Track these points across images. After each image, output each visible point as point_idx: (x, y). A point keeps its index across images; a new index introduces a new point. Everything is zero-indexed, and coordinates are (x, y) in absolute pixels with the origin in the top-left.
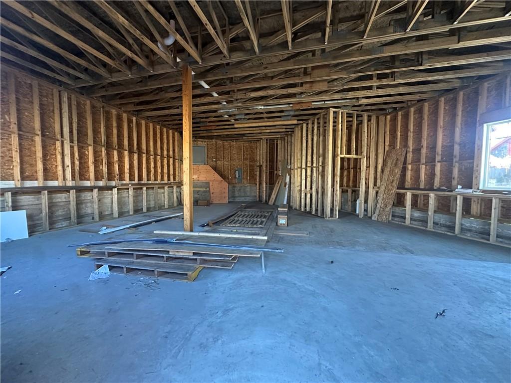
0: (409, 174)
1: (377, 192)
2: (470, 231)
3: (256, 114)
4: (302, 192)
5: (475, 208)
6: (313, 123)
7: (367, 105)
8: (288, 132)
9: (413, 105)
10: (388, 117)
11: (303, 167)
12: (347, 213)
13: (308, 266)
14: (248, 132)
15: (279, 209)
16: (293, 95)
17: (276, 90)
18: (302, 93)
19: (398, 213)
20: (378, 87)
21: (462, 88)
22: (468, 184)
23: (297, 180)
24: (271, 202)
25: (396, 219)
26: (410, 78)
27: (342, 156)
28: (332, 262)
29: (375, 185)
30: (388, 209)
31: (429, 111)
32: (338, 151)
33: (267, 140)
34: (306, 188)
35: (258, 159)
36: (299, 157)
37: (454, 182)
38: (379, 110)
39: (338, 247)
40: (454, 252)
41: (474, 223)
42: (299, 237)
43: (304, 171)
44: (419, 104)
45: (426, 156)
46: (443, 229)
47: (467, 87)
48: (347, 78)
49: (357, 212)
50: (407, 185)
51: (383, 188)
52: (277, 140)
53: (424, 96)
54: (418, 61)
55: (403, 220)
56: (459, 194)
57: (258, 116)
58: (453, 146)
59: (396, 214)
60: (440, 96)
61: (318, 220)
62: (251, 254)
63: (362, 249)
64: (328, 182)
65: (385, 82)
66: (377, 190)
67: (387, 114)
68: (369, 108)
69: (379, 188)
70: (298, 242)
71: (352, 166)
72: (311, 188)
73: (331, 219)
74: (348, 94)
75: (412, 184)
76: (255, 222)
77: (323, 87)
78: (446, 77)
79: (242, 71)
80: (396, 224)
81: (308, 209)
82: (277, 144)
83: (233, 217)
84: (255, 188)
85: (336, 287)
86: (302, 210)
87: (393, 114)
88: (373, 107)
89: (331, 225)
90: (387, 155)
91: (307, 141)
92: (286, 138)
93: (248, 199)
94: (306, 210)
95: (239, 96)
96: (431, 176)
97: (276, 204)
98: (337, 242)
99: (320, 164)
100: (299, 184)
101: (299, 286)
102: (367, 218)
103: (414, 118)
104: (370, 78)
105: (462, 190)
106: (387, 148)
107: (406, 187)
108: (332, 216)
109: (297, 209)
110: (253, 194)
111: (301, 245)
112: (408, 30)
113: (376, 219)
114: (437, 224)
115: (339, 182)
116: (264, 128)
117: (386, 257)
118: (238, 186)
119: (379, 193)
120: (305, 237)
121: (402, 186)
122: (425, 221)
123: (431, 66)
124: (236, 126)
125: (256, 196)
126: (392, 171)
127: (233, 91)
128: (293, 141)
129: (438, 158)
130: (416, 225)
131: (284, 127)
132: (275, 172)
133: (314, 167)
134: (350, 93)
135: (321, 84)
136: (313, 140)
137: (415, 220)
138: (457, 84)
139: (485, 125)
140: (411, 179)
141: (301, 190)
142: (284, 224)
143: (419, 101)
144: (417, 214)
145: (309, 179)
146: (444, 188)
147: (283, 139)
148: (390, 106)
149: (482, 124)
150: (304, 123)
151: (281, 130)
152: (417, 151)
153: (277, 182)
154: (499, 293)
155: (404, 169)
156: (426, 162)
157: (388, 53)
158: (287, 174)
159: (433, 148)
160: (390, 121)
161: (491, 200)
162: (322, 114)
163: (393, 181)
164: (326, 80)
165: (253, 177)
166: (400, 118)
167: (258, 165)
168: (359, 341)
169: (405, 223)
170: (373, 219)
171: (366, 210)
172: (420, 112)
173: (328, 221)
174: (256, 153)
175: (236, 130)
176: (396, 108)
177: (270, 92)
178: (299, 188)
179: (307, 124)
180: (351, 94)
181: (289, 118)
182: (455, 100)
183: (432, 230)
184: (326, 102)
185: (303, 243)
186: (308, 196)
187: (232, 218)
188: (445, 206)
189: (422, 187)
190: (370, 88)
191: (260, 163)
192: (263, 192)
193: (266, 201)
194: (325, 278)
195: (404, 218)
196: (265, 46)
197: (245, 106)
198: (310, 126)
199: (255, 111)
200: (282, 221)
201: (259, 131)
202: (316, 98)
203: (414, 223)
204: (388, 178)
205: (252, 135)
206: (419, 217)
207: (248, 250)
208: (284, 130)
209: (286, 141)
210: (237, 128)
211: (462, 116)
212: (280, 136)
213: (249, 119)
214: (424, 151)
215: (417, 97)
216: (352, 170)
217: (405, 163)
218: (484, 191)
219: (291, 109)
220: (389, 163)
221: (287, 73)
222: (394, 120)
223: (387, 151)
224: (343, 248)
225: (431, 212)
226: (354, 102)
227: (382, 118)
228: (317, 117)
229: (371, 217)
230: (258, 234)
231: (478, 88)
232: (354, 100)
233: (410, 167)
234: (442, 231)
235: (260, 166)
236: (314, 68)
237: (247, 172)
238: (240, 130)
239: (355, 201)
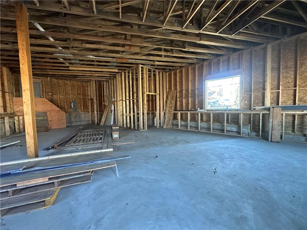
0: (178, 103)
1: (165, 113)
2: (203, 128)
3: (88, 61)
4: (124, 115)
5: (205, 118)
6: (129, 73)
7: (158, 65)
8: (111, 77)
9: (178, 69)
10: (167, 73)
11: (124, 100)
12: (151, 126)
13: (144, 163)
14: (81, 74)
15: (113, 128)
16: (117, 52)
17: (107, 46)
18: (123, 52)
19: (175, 123)
20: (166, 56)
21: (197, 63)
22: (202, 108)
23: (120, 108)
24: (102, 123)
25: (174, 126)
26: (179, 54)
27: (147, 93)
28: (157, 157)
29: (163, 110)
30: (171, 122)
31: (185, 72)
32: (145, 90)
33: (95, 81)
34: (126, 112)
35: (89, 94)
36: (121, 94)
37: (197, 107)
38: (163, 69)
39: (155, 146)
40: (203, 139)
41: (205, 125)
42: (130, 144)
43: (124, 102)
44: (181, 68)
45: (185, 94)
46: (194, 129)
47: (199, 63)
48: (152, 47)
49: (155, 125)
50: (178, 109)
51: (167, 111)
52: (103, 82)
53: (183, 65)
54: (184, 46)
55: (177, 127)
56: (199, 112)
57: (91, 63)
58: (195, 90)
59: (174, 124)
60: (189, 66)
61: (136, 132)
62: (108, 165)
63: (167, 145)
64: (140, 108)
65: (169, 54)
66: (165, 112)
67: (166, 72)
68: (159, 67)
69: (165, 111)
70: (132, 148)
71: (150, 99)
72: (130, 113)
73: (143, 130)
74: (150, 57)
75: (180, 108)
76: (95, 139)
77: (137, 50)
78: (191, 57)
79: (80, 24)
80: (174, 128)
81: (129, 126)
82: (103, 85)
83: (75, 138)
84: (88, 115)
85: (166, 172)
86: (125, 126)
87: (170, 72)
88: (161, 67)
89: (145, 134)
90: (168, 94)
91: (125, 84)
92: (110, 81)
93: (83, 123)
94: (127, 127)
95: (76, 44)
96: (188, 104)
97: (105, 124)
98: (153, 143)
99: (135, 98)
100: (121, 110)
101: (145, 178)
102: (161, 127)
103: (179, 75)
104: (160, 50)
105: (200, 110)
106: (168, 90)
107: (177, 110)
108: (144, 129)
109: (121, 126)
110: (87, 119)
111: (134, 150)
112: (184, 27)
113: (165, 128)
114: (191, 127)
115: (146, 108)
116: (94, 72)
117: (180, 147)
118: (74, 115)
119: (166, 114)
120: (133, 144)
121: (175, 110)
122: (186, 126)
123: (188, 50)
124: (70, 68)
125: (89, 121)
126: (171, 102)
127: (70, 39)
128: (115, 83)
129: (190, 95)
130: (183, 128)
131: (109, 73)
132: (103, 103)
133: (131, 100)
134: (151, 57)
135: (136, 48)
136: (129, 83)
137: (182, 126)
138: (195, 61)
139: (206, 81)
140: (179, 106)
141: (123, 114)
142: (117, 138)
143: (180, 67)
144: (183, 123)
145: (128, 107)
146: (193, 109)
147: (107, 81)
148: (169, 68)
149: (205, 81)
150: (122, 72)
151: (106, 75)
152: (181, 91)
153: (105, 110)
154: (225, 154)
155: (176, 101)
156: (185, 97)
157: (174, 37)
158: (113, 104)
159: (187, 91)
160: (168, 76)
161: (210, 114)
162: (134, 67)
163: (172, 107)
164: (139, 46)
165: (86, 107)
166: (172, 74)
167: (89, 98)
168: (194, 203)
169: (178, 128)
170: (164, 128)
171: (160, 124)
172: (181, 72)
173: (142, 131)
174: (88, 90)
175: (71, 71)
176: (171, 69)
177: (102, 47)
178: (121, 113)
179: (125, 73)
180: (151, 58)
181: (113, 67)
182: (195, 68)
183: (190, 130)
184: (137, 60)
185: (134, 148)
186: (128, 118)
187: (74, 139)
188: (194, 118)
189: (184, 109)
190: (160, 56)
191: (91, 97)
192: (94, 117)
193: (98, 123)
194: (157, 168)
195: (178, 125)
196: (101, 10)
197: (80, 53)
198: (127, 74)
199: (88, 59)
200: (116, 135)
201: (90, 75)
202: (132, 57)
203: (182, 127)
204: (170, 106)
205: (84, 77)
206: (184, 124)
207: (104, 163)
208: (109, 75)
209: (110, 83)
210: (71, 70)
211: (198, 76)
212: (105, 79)
213: (83, 64)
214: (184, 92)
215: (180, 65)
216: (151, 102)
217: (176, 98)
218: (207, 110)
219: (115, 61)
220: (169, 98)
221: (114, 35)
222: (170, 75)
223: (168, 92)
224: (158, 146)
225: (189, 122)
226: (152, 63)
227: (164, 74)
228: (132, 69)
229: (163, 127)
230: (102, 148)
231: (203, 64)
232: (152, 62)
233: (178, 99)
234: (193, 130)
235: (92, 100)
236: (132, 36)
237: (81, 103)
238: (74, 72)
239: (154, 119)
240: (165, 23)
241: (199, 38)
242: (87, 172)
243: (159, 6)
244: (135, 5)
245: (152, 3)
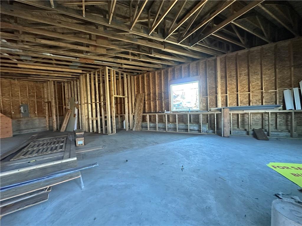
0: (146, 105)
1: (134, 116)
2: (170, 129)
3: (44, 59)
4: (90, 120)
5: (171, 119)
6: (94, 74)
7: (126, 69)
8: (74, 78)
9: (145, 73)
10: (135, 77)
11: (89, 103)
12: (120, 129)
13: (114, 169)
14: (34, 73)
15: (76, 134)
16: (81, 52)
17: (67, 44)
18: (87, 52)
19: (144, 125)
20: (133, 60)
21: (163, 69)
22: (168, 110)
23: (84, 111)
24: (63, 129)
25: (143, 128)
26: (146, 59)
27: (115, 96)
28: (127, 161)
29: (132, 112)
30: (140, 124)
31: (152, 77)
32: (112, 93)
33: (54, 82)
34: (92, 116)
35: (46, 97)
36: (85, 96)
37: (164, 109)
38: (131, 72)
39: (125, 150)
40: (170, 139)
41: (171, 125)
42: (97, 150)
43: (90, 105)
44: (148, 73)
45: (153, 97)
46: (162, 130)
47: (164, 69)
48: (118, 50)
49: (124, 128)
50: (146, 111)
51: (136, 114)
52: (64, 83)
53: (150, 69)
54: (150, 52)
55: (146, 128)
56: (166, 114)
57: (47, 61)
58: (162, 93)
59: (143, 126)
60: (156, 70)
61: (104, 136)
62: (71, 177)
63: (137, 147)
64: (108, 112)
65: (136, 58)
66: (134, 114)
67: (134, 76)
68: (127, 70)
69: (134, 113)
70: (99, 154)
71: (119, 102)
72: (97, 116)
73: (112, 134)
74: (117, 60)
75: (148, 111)
76: (54, 148)
77: (103, 52)
78: (157, 62)
79: (33, 16)
80: (144, 130)
81: (95, 130)
82: (64, 86)
83: (26, 148)
84: (45, 120)
85: (137, 176)
86: (91, 131)
87: (137, 76)
88: (129, 71)
89: (114, 138)
90: (136, 96)
91: (90, 86)
92: (72, 82)
93: (37, 130)
94: (93, 131)
95: (27, 38)
96: (155, 106)
97: (67, 130)
98: (122, 147)
99: (102, 101)
100: (86, 114)
101: (116, 186)
102: (131, 130)
103: (146, 79)
104: (127, 53)
105: (167, 112)
106: (136, 93)
107: (146, 112)
108: (112, 132)
109: (87, 131)
110: (43, 125)
111: (102, 156)
112: (149, 35)
113: (135, 130)
114: (160, 128)
115: (114, 111)
116: (52, 72)
117: (150, 149)
118: (24, 120)
119: (135, 116)
120: (101, 149)
121: (144, 112)
122: (155, 127)
123: (155, 56)
124: (19, 66)
125: (45, 127)
126: (139, 104)
127: (18, 31)
128: (78, 85)
129: (157, 98)
130: (152, 130)
131: (71, 74)
132: (64, 107)
133: (98, 103)
134: (118, 59)
135: (102, 49)
136: (95, 85)
137: (151, 128)
138: (161, 67)
139: (171, 85)
140: (147, 108)
141: (88, 118)
142: (82, 144)
143: (148, 71)
144: (152, 125)
145: (94, 111)
146: (160, 111)
147: (69, 82)
148: (137, 71)
149: (170, 85)
150: (87, 73)
151: (68, 76)
152: (149, 95)
153: (67, 114)
154: (190, 151)
155: (145, 103)
156: (153, 100)
157: (140, 43)
158: (76, 108)
159: (155, 94)
160: (136, 79)
161: (176, 115)
162: (100, 69)
163: (140, 109)
164: (105, 48)
165: (41, 111)
166: (140, 78)
167: (46, 101)
169: (147, 129)
170: (133, 130)
171: (129, 126)
172: (148, 76)
173: (111, 136)
174: (43, 92)
175: (20, 69)
176: (138, 73)
177: (62, 44)
178: (87, 117)
179: (90, 74)
180: (119, 61)
181: (76, 68)
182: (160, 73)
183: (158, 131)
184: (103, 62)
185: (102, 154)
186: (95, 122)
187: (25, 150)
188: (161, 120)
189: (152, 112)
190: (128, 59)
191: (48, 99)
192: (53, 123)
193: (57, 129)
194: (128, 172)
195: (147, 127)
197: (33, 49)
198: (92, 76)
199: (44, 57)
200: (80, 142)
201: (46, 74)
202: (98, 58)
204: (138, 108)
205: (39, 76)
206: (153, 126)
207: (65, 175)
208: (71, 76)
209: (72, 84)
210: (20, 68)
211: (164, 81)
212: (66, 80)
213: (36, 62)
214: (151, 95)
215: (147, 69)
216: (119, 104)
217: (145, 101)
218: (173, 112)
219: (79, 61)
220: (138, 101)
221: (76, 34)
222: (138, 78)
223: (136, 95)
224: (128, 150)
225: (157, 123)
226: (119, 66)
227: (132, 77)
228: (98, 70)
229: (132, 130)
230: (62, 158)
231: (167, 70)
232: (119, 65)
233: (146, 102)
234: (162, 131)
235: (49, 103)
236: (98, 37)
237: (35, 107)
238: (25, 70)
239: (123, 122)
240: (132, 28)
241: (163, 46)
242: (42, 190)
243: (125, 12)
244: (100, 6)
245: (118, 7)
